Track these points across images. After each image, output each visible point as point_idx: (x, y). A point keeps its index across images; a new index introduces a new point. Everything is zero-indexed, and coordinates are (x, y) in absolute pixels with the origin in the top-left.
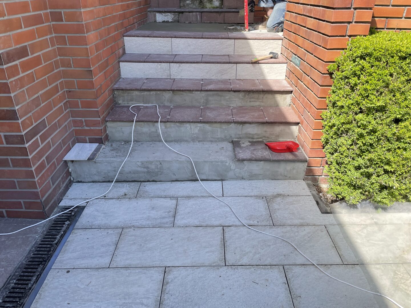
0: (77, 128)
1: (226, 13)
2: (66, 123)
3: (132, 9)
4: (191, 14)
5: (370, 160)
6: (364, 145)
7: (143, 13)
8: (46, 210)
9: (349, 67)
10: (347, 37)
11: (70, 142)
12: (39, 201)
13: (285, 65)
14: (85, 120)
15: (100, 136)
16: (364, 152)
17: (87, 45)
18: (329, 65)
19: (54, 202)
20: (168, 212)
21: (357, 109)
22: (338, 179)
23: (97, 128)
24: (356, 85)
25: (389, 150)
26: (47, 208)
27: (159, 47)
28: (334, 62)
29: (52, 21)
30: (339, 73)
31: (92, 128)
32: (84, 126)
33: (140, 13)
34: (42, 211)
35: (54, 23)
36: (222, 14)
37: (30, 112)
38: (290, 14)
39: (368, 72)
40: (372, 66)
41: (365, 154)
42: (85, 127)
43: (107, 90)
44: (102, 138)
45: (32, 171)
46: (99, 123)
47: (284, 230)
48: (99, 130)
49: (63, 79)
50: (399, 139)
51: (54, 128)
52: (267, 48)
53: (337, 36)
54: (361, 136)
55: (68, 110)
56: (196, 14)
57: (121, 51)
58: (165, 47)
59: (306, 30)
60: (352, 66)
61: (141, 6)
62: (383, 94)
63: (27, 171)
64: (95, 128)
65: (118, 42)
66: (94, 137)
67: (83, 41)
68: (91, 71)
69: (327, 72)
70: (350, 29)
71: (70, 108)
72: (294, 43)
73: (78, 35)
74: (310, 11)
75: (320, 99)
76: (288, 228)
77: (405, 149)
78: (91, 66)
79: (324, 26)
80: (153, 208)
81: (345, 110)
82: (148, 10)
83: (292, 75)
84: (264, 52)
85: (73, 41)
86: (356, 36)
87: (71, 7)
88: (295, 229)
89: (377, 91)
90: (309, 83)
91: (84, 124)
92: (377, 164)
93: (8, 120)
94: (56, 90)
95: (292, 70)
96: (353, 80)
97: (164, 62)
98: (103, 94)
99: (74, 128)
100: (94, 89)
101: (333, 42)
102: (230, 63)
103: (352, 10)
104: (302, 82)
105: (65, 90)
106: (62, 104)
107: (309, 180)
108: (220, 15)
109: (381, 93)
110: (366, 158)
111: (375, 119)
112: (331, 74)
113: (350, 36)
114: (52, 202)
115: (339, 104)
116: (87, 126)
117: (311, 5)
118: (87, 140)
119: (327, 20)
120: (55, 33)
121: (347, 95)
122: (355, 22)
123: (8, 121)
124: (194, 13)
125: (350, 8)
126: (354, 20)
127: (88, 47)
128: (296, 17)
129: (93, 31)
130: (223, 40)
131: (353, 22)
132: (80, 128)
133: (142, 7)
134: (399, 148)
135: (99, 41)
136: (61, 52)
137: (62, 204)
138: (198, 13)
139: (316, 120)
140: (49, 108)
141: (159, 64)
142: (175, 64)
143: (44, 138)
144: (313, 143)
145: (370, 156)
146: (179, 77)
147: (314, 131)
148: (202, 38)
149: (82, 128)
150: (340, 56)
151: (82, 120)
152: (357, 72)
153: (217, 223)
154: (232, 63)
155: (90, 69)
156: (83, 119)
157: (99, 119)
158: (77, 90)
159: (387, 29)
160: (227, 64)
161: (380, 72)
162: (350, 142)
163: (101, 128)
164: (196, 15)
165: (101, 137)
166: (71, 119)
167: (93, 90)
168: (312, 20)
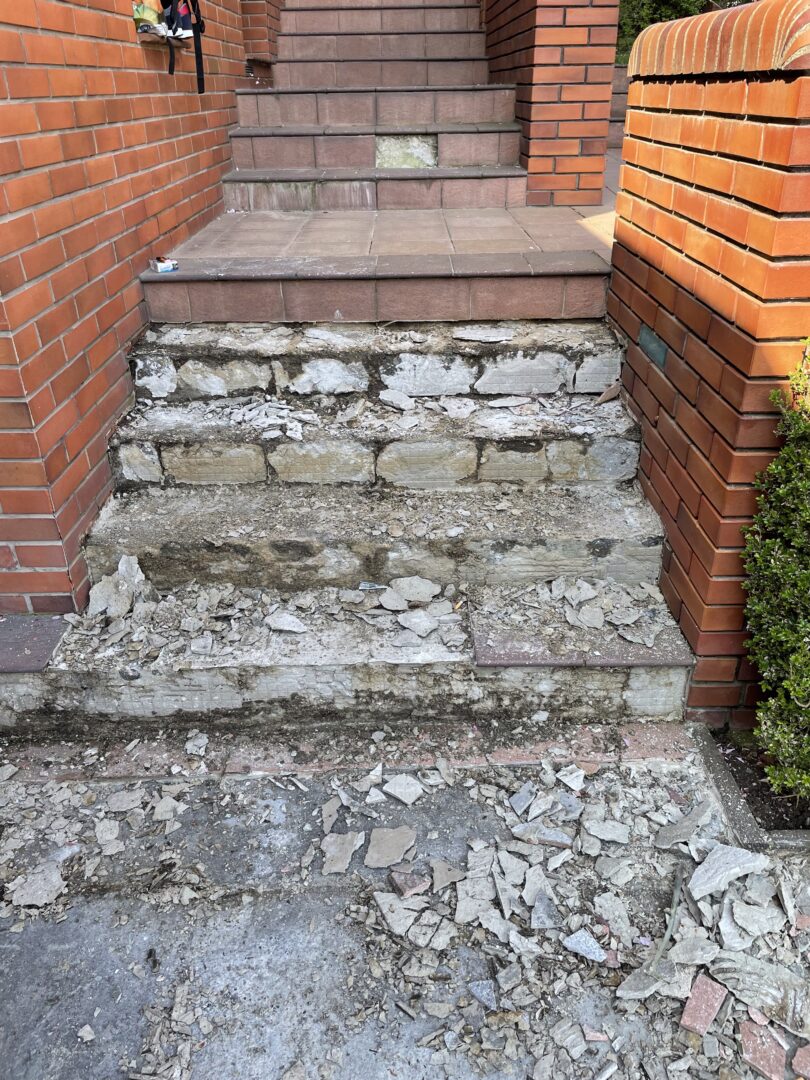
1: (447, 183)
3: (170, 186)
4: (346, 185)
7: (206, 190)
14: (16, 547)
15: (65, 592)
17: (8, 330)
23: (56, 569)
31: (40, 570)
32: (16, 563)
33: (198, 192)
36: (436, 185)
38: (634, 201)
42: (18, 567)
43: (87, 447)
44: (70, 597)
46: (61, 555)
48: (60, 574)
56: (361, 186)
59: (683, 262)
61: (200, 170)
64: (48, 569)
65: (122, 295)
66: (47, 594)
68: (25, 405)
72: (645, 292)
78: (26, 392)
79: (744, 263)
82: (225, 177)
91: (16, 559)
95: (640, 371)
98: (69, 464)
100: (38, 458)
104: (673, 418)
108: (429, 188)
116: (23, 563)
117: (699, 187)
118: (26, 606)
119: (754, 247)
124: (356, 184)
127: (11, 335)
128: (651, 214)
129: (29, 281)
132: (4, 570)
133: (204, 171)
135: (54, 307)
138: (365, 183)
139: (720, 550)
149: (9, 568)
151: (7, 547)
155: (23, 401)
156: (11, 545)
157: (60, 543)
163: (65, 569)
164: (362, 190)
165: (68, 594)
167: (36, 461)
168: (702, 236)
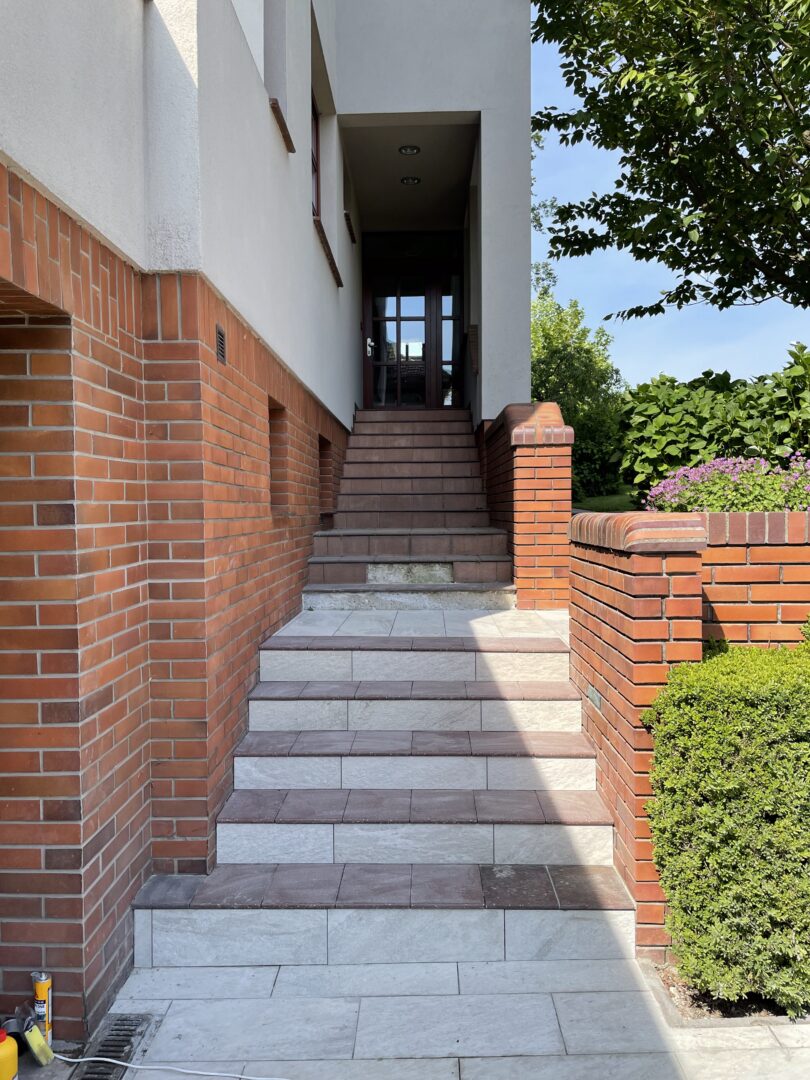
0: (159, 839)
2: (142, 828)
3: (277, 597)
5: (739, 898)
6: (721, 866)
7: (293, 598)
8: (89, 1017)
9: (673, 718)
10: (665, 664)
11: (142, 870)
12: (79, 995)
13: (578, 704)
14: (177, 822)
15: (201, 857)
16: (726, 882)
17: (204, 677)
18: (641, 711)
19: (103, 1002)
20: (341, 1029)
21: (695, 795)
22: (689, 945)
23: (200, 839)
24: (687, 749)
25: (769, 877)
26: (91, 1014)
27: (327, 669)
28: (649, 706)
29: (151, 638)
30: (661, 727)
31: (189, 839)
32: (174, 835)
33: (290, 599)
34: (80, 1019)
35: (153, 641)
37: (97, 805)
39: (700, 728)
40: (705, 718)
41: (727, 886)
42: (175, 837)
44: (205, 861)
45: (80, 925)
46: (206, 828)
47: (590, 1064)
48: (202, 842)
49: (150, 741)
50: (781, 854)
51: (123, 838)
52: (541, 668)
53: (647, 662)
54: (712, 848)
55: (148, 802)
57: (253, 678)
58: (339, 667)
60: (675, 716)
61: (291, 586)
62: (733, 767)
63: (70, 927)
64: (195, 839)
65: (250, 663)
66: (190, 859)
67: (202, 671)
68: (205, 723)
69: (640, 724)
70: (669, 650)
71: (153, 797)
73: (193, 661)
74: (604, 612)
75: (638, 775)
76: (598, 1059)
77: (798, 875)
78: (207, 715)
80: (308, 1020)
81: (678, 796)
82: (303, 590)
83: (591, 725)
84: (534, 675)
85: (181, 672)
86: (679, 662)
87: (189, 616)
88: (612, 1062)
89: (723, 762)
90: (617, 743)
91: (175, 831)
92: (754, 907)
93: (61, 820)
94: (137, 761)
95: (591, 714)
96: (681, 741)
97: (337, 699)
99: (152, 839)
100: (205, 757)
101: (643, 673)
102: (467, 699)
103: (665, 620)
104: (608, 740)
105: (151, 760)
106: (142, 789)
107: (644, 957)
109: (730, 766)
110: (731, 893)
111: (730, 814)
112: (649, 728)
113: (670, 662)
114: (100, 1002)
115: (668, 785)
116: (179, 834)
120: (152, 658)
121: (679, 769)
122: (675, 640)
123: (60, 823)
125: (660, 618)
126: (673, 637)
127: (206, 681)
129: (217, 651)
130: (453, 654)
131: (671, 640)
132: (166, 839)
134: (787, 872)
135: (223, 667)
136: (156, 691)
137: (115, 1010)
139: (638, 819)
140: (123, 796)
141: (328, 702)
142: (359, 702)
143: (107, 859)
144: (640, 869)
145: (736, 889)
146: (365, 727)
147: (639, 843)
148: (412, 650)
149: (169, 838)
150: (657, 696)
151: (172, 822)
152: (684, 727)
153: (446, 1052)
154: (471, 699)
155: (204, 720)
156: (174, 820)
157: (206, 819)
158: (173, 760)
159: (752, 641)
160: (462, 701)
161: (721, 728)
162: (697, 862)
163: (205, 839)
166: (151, 819)
167: (203, 760)
